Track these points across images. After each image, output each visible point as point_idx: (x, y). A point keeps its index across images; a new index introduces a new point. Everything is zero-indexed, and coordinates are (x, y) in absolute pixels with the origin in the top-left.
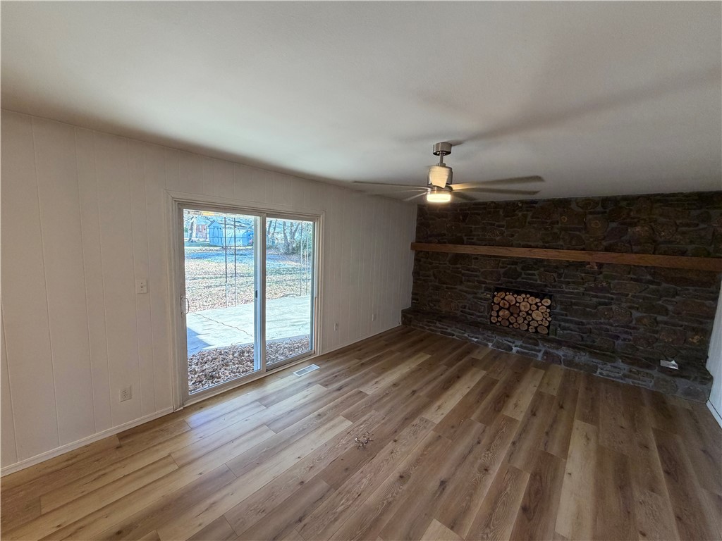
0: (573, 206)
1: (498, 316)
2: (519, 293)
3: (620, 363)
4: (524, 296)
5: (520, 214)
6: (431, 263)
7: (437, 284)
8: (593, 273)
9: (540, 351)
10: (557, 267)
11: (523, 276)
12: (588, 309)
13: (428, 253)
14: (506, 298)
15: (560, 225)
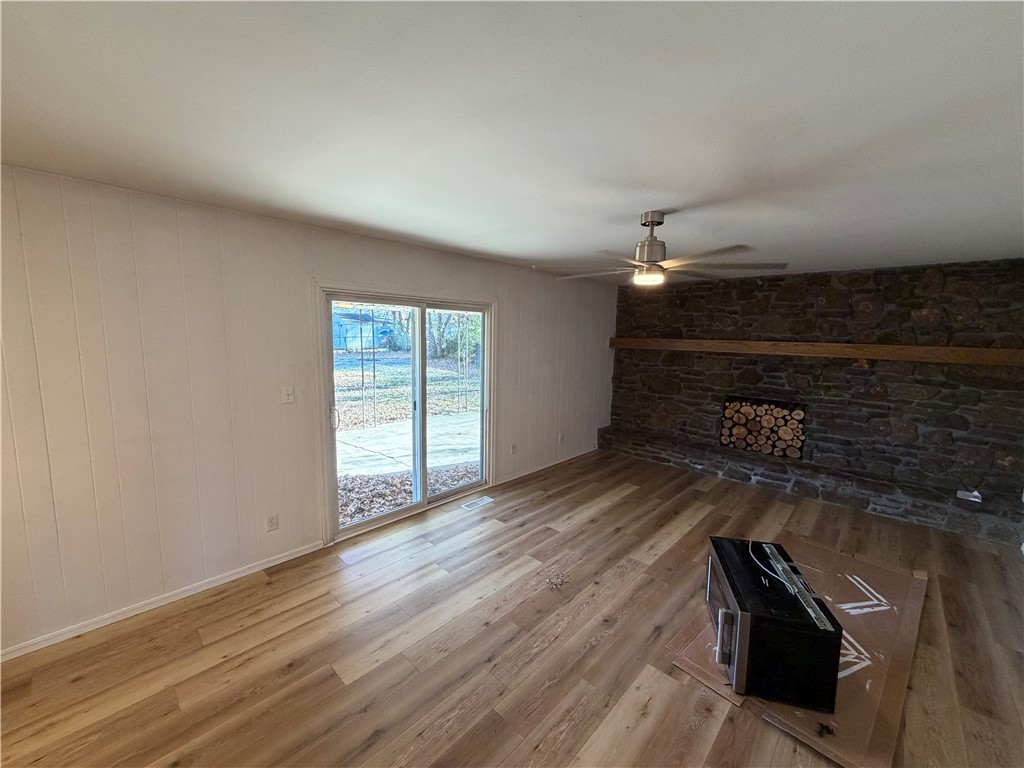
0: (835, 283)
1: (731, 435)
2: (759, 403)
3: (899, 495)
4: (766, 406)
5: (760, 295)
6: (637, 365)
7: (645, 393)
8: (863, 373)
9: (788, 481)
10: (811, 367)
11: (765, 379)
12: (855, 423)
13: (632, 350)
14: (742, 410)
15: (815, 309)
